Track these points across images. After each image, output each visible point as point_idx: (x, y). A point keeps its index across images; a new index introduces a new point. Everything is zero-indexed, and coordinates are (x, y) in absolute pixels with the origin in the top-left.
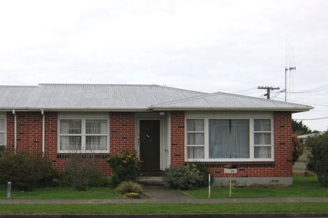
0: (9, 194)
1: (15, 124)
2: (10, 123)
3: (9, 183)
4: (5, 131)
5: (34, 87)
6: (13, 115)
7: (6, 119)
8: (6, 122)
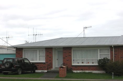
0: (113, 77)
1: (113, 51)
2: (111, 51)
3: (113, 73)
4: (110, 53)
5: (120, 37)
6: (113, 47)
7: (110, 49)
8: (110, 50)
